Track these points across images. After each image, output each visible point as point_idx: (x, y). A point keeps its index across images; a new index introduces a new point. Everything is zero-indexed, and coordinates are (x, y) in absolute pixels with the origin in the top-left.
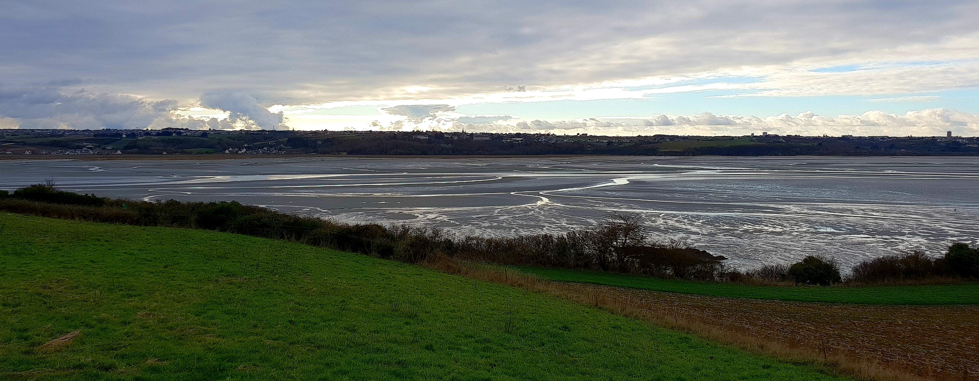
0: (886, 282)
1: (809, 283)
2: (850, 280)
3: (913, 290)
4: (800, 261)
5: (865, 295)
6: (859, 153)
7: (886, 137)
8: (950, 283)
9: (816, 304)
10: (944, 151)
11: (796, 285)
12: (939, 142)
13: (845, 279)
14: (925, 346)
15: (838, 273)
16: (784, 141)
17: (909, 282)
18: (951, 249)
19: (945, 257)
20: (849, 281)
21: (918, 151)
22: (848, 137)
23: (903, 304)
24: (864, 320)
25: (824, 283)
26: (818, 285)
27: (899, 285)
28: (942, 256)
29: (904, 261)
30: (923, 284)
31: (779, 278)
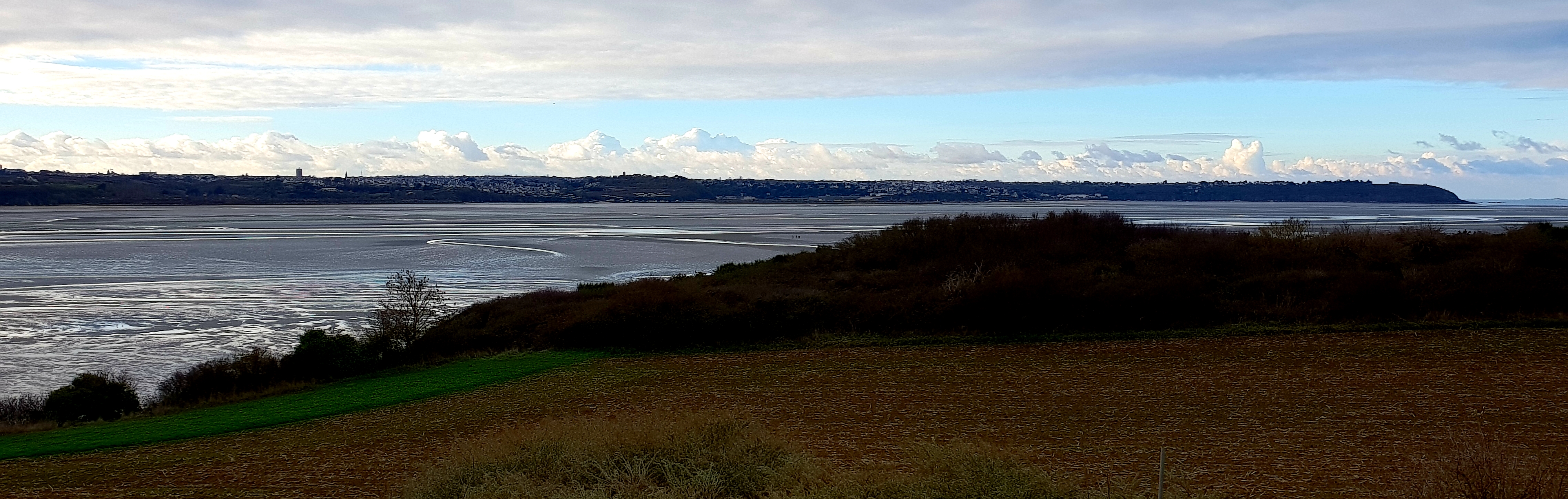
0: (211, 399)
1: (84, 419)
2: (154, 405)
3: (251, 407)
4: (68, 384)
5: (178, 425)
6: (167, 200)
7: (209, 176)
8: (301, 389)
9: (95, 452)
10: (292, 196)
11: (60, 426)
12: (286, 185)
13: (145, 405)
14: (266, 488)
15: (135, 396)
16: (35, 180)
17: (246, 395)
18: (302, 339)
19: (296, 352)
20: (152, 406)
21: (258, 197)
22: (150, 175)
23: (237, 431)
24: (176, 465)
25: (111, 417)
26: (100, 420)
27: (231, 402)
28: (292, 350)
29: (238, 365)
30: (266, 396)
31: (27, 418)
